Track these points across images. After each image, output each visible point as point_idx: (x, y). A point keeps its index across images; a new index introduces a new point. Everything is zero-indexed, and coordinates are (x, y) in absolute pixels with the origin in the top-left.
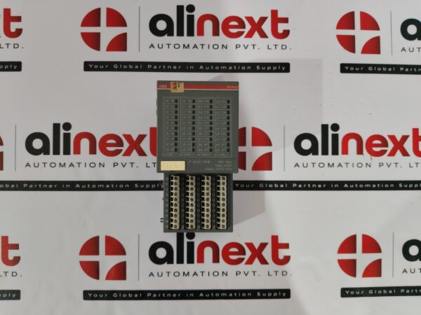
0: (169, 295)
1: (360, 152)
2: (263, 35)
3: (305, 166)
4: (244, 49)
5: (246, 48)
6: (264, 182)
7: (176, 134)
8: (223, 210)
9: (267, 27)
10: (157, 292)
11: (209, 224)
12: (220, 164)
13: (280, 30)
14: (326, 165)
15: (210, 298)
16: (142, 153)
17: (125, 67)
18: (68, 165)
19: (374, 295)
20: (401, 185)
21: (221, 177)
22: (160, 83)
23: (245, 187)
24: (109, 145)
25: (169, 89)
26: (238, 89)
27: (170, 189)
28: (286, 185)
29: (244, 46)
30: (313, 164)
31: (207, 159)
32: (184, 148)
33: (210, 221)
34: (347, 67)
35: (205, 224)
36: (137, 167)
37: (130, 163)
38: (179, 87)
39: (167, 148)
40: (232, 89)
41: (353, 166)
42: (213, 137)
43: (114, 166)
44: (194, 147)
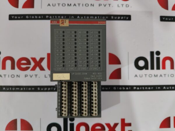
3: (141, 76)
4: (104, 6)
7: (64, 55)
11: (87, 113)
12: (94, 75)
14: (153, 76)
16: (42, 69)
17: (33, 17)
21: (94, 82)
23: (105, 89)
24: (22, 64)
25: (59, 24)
26: (106, 23)
27: (62, 90)
28: (130, 88)
29: (104, 5)
30: (146, 75)
31: (85, 72)
32: (69, 64)
33: (87, 110)
34: (164, 18)
35: (84, 112)
36: (39, 77)
37: (35, 75)
38: (65, 22)
39: (57, 64)
40: (101, 23)
41: (168, 76)
42: (88, 56)
43: (25, 77)
44: (76, 64)
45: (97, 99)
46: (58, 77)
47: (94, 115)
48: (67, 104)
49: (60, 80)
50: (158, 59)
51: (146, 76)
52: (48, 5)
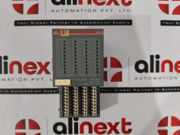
1: (171, 70)
2: (117, 4)
3: (141, 79)
5: (107, 11)
6: (118, 88)
7: (65, 62)
8: (95, 108)
11: (87, 113)
12: (92, 81)
13: (126, 1)
14: (153, 78)
17: (38, 23)
18: (7, 80)
21: (93, 88)
22: (54, 30)
23: (107, 91)
24: (29, 68)
25: (60, 34)
26: (103, 33)
27: (64, 92)
28: (130, 90)
29: (106, 10)
30: (145, 77)
31: (84, 78)
32: (69, 71)
34: (164, 22)
35: (84, 113)
36: (45, 80)
37: (41, 78)
38: (66, 32)
39: (59, 71)
40: (99, 33)
41: (167, 78)
42: (87, 64)
43: (32, 80)
44: (76, 71)
45: (96, 100)
46: (60, 82)
47: (93, 115)
48: (68, 105)
49: (62, 86)
50: (158, 62)
51: (145, 79)
52: (52, 11)
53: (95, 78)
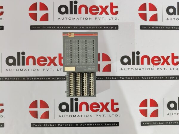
0: (67, 125)
1: (149, 63)
2: (107, 13)
3: (125, 70)
4: (99, 19)
6: (108, 77)
7: (71, 55)
9: (108, 10)
10: (62, 124)
12: (90, 68)
13: (114, 11)
14: (134, 69)
15: (85, 126)
16: (55, 65)
17: (48, 28)
18: (24, 70)
19: (155, 125)
20: (166, 78)
21: (91, 73)
22: (64, 33)
24: (41, 61)
25: (68, 36)
26: (97, 35)
27: (69, 79)
28: (117, 78)
30: (129, 69)
31: (85, 66)
32: (74, 61)
33: (87, 92)
34: (143, 27)
35: (85, 93)
36: (53, 70)
37: (50, 69)
38: (72, 35)
39: (67, 61)
41: (146, 70)
42: (87, 56)
43: (43, 70)
44: (79, 61)
45: (93, 84)
47: (91, 95)
48: (73, 88)
52: (58, 18)
53: (92, 66)
